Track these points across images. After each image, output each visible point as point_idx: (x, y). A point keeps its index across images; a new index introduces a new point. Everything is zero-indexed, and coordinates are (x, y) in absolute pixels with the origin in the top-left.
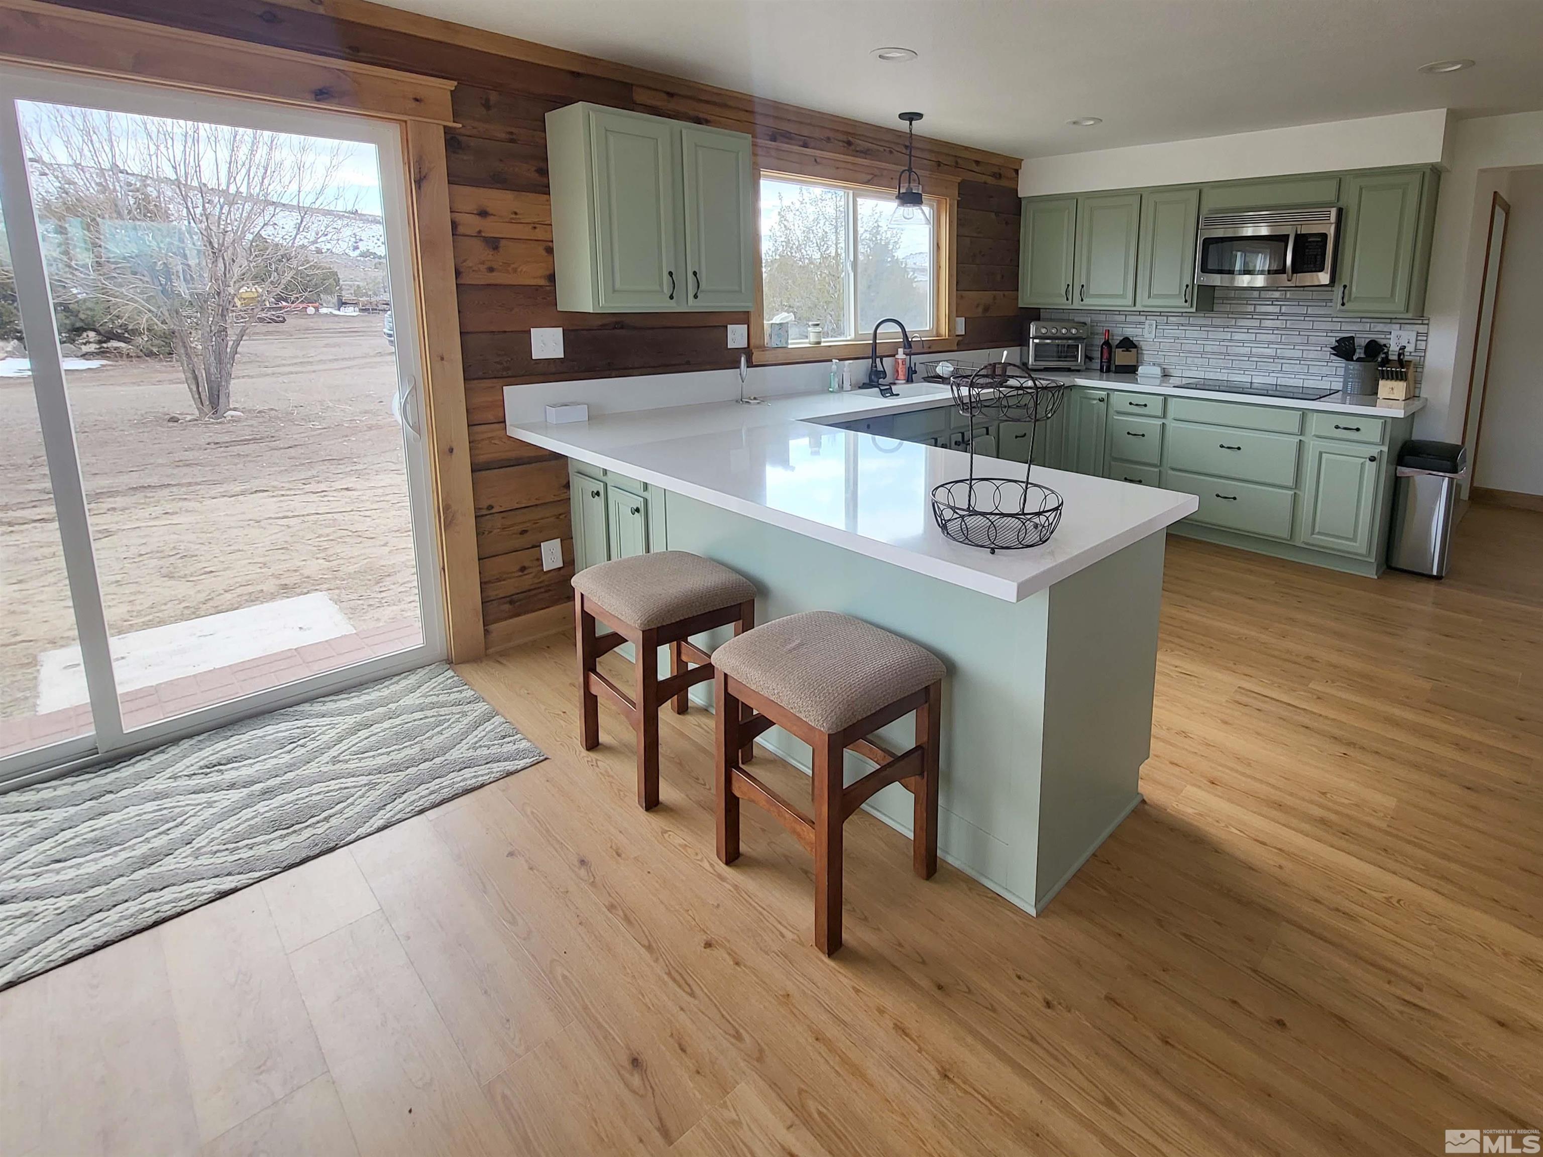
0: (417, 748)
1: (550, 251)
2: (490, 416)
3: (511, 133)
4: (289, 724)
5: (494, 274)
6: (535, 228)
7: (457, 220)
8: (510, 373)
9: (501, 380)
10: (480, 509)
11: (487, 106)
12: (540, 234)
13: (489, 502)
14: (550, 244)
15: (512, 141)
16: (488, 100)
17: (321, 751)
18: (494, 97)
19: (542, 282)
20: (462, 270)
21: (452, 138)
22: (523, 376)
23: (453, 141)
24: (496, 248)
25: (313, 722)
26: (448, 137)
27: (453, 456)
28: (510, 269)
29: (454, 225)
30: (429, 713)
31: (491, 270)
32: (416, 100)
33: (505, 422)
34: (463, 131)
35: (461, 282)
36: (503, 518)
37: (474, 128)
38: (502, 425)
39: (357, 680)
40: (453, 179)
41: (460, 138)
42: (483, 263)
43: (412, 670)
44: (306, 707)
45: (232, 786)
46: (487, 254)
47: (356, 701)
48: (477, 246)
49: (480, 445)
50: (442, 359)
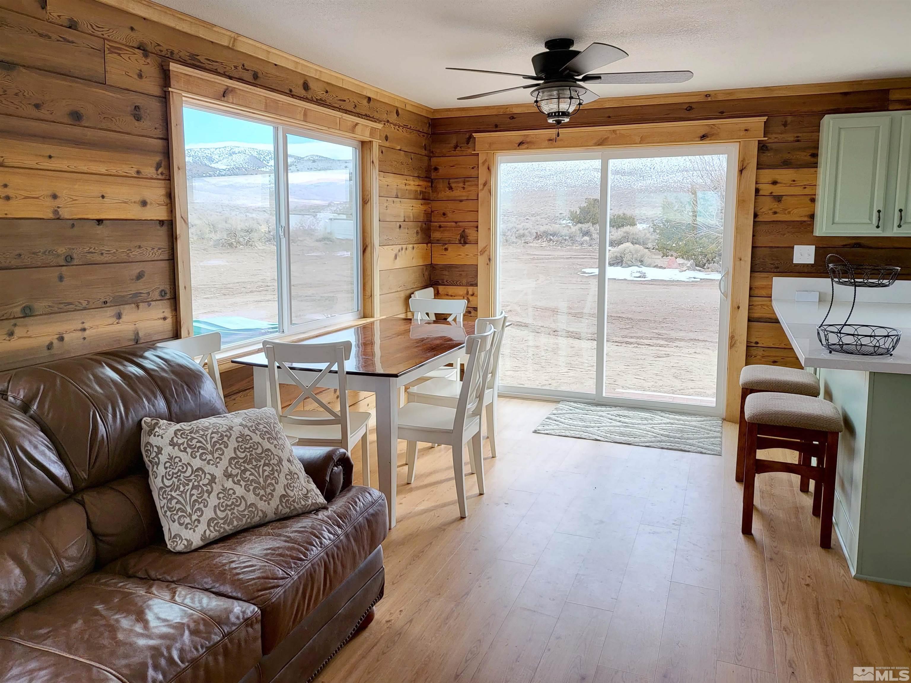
0: (680, 435)
1: (813, 200)
2: (763, 292)
3: (798, 137)
4: (649, 415)
5: (777, 215)
6: (805, 188)
7: (760, 188)
8: (778, 270)
9: (772, 274)
10: (751, 342)
11: (785, 125)
12: (807, 191)
13: (757, 340)
14: (814, 196)
15: (798, 141)
16: (786, 122)
17: (651, 424)
18: (789, 119)
19: (806, 219)
20: (758, 214)
21: (763, 146)
22: (786, 272)
23: (762, 147)
24: (779, 201)
25: (657, 417)
26: (761, 145)
27: (739, 311)
28: (786, 212)
29: (757, 191)
30: (696, 429)
31: (775, 213)
32: (746, 130)
33: (771, 297)
34: (770, 141)
35: (757, 219)
36: (764, 351)
37: (776, 138)
38: (770, 298)
39: (682, 411)
40: (760, 166)
41: (767, 145)
42: (771, 210)
43: (706, 416)
44: (659, 412)
45: (620, 421)
46: (775, 205)
47: (677, 417)
48: (769, 199)
49: (756, 308)
50: (741, 260)
